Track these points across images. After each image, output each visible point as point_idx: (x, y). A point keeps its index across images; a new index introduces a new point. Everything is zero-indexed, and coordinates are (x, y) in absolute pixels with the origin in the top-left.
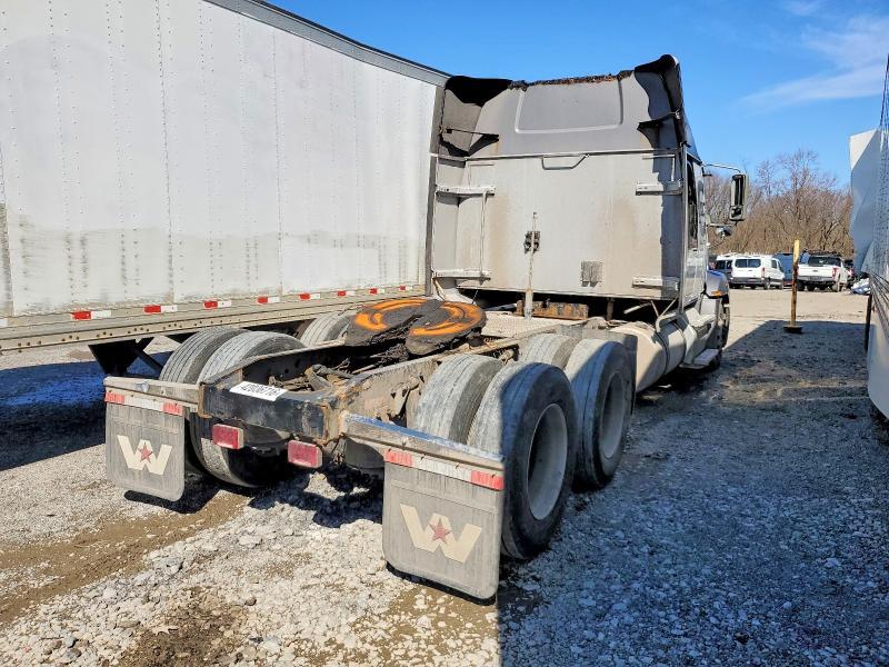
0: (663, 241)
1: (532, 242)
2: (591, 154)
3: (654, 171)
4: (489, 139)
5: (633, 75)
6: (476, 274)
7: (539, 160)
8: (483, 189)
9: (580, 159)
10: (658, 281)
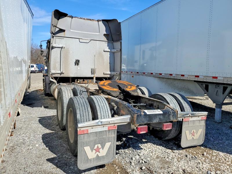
0: (110, 63)
1: (77, 63)
2: (93, 40)
3: (108, 46)
4: (62, 31)
5: (101, 21)
6: (59, 72)
7: (78, 40)
8: (61, 46)
9: (90, 40)
10: (109, 73)
